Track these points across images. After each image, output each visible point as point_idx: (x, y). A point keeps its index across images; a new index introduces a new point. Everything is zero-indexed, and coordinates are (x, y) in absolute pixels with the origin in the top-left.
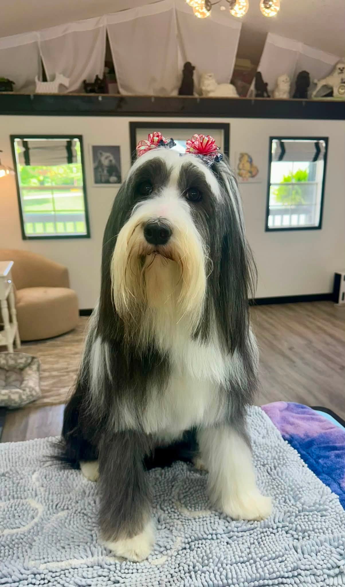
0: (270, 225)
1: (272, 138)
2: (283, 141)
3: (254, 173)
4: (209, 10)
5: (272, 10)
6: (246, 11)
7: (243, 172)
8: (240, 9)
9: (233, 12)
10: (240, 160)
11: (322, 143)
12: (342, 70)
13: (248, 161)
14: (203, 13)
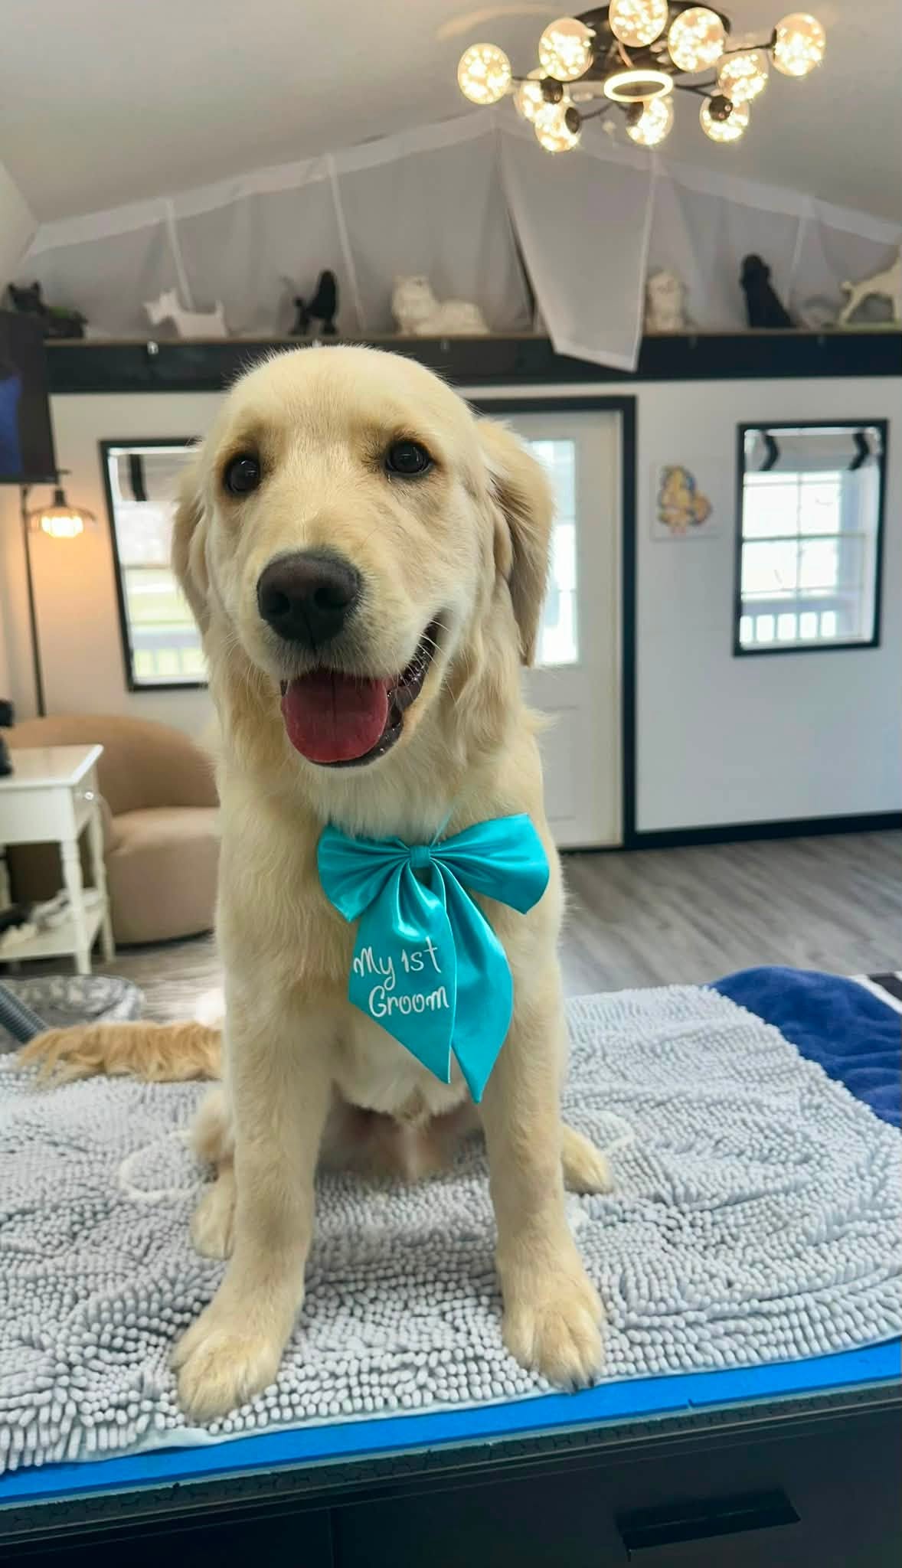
0: (746, 639)
1: (743, 428)
2: (772, 432)
3: (699, 515)
4: (574, 131)
5: (730, 125)
7: (672, 512)
8: (654, 126)
9: (634, 133)
10: (665, 484)
11: (872, 433)
13: (682, 486)
14: (562, 140)
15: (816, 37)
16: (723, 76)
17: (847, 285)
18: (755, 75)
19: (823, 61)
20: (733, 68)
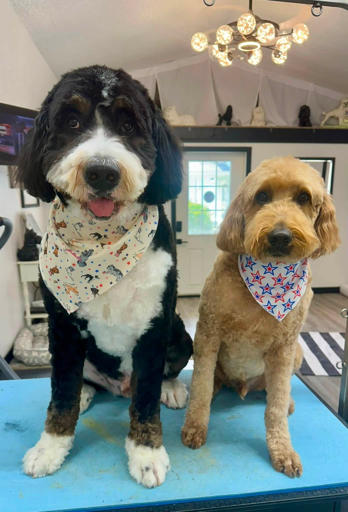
4: (230, 60)
5: (281, 59)
6: (261, 60)
8: (256, 58)
9: (250, 61)
11: (330, 162)
12: (346, 104)
14: (226, 63)
15: (306, 31)
16: (277, 44)
17: (324, 113)
18: (288, 43)
19: (308, 39)
20: (280, 41)
